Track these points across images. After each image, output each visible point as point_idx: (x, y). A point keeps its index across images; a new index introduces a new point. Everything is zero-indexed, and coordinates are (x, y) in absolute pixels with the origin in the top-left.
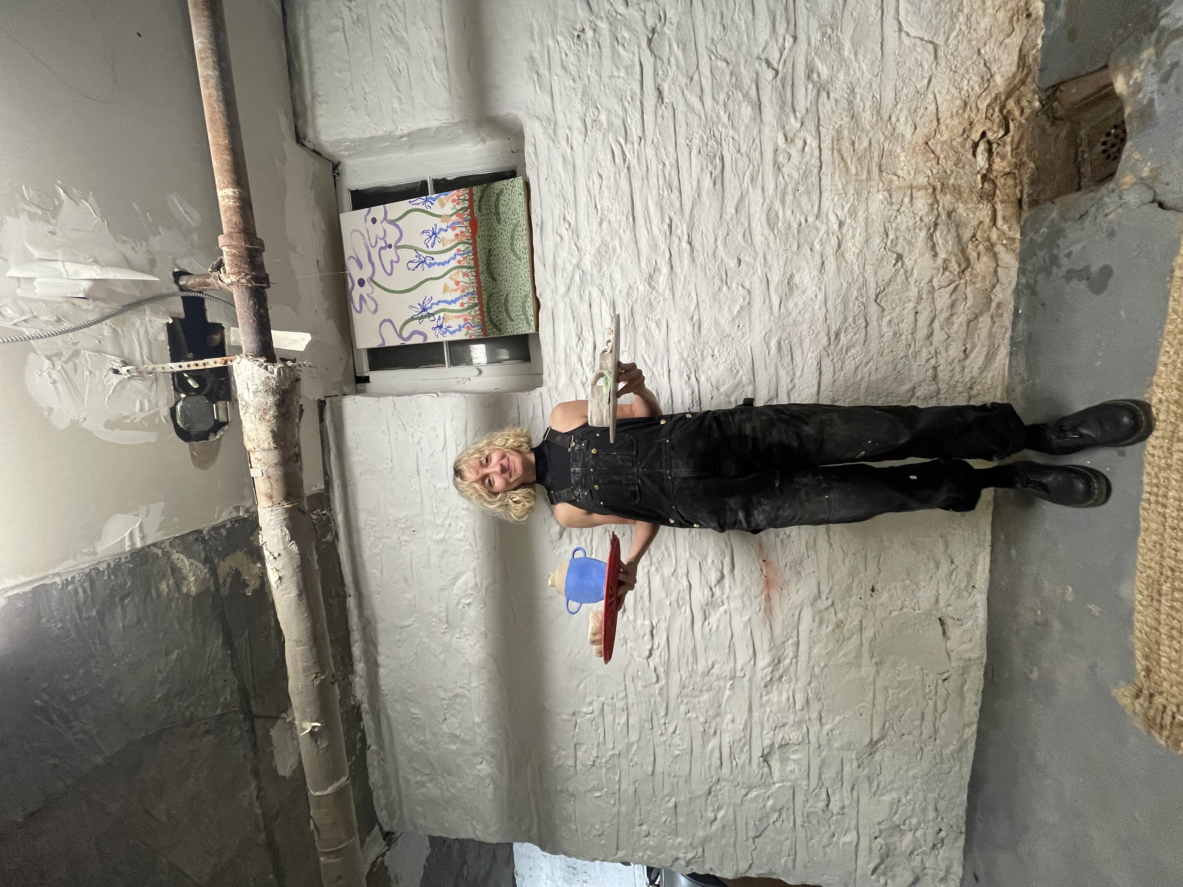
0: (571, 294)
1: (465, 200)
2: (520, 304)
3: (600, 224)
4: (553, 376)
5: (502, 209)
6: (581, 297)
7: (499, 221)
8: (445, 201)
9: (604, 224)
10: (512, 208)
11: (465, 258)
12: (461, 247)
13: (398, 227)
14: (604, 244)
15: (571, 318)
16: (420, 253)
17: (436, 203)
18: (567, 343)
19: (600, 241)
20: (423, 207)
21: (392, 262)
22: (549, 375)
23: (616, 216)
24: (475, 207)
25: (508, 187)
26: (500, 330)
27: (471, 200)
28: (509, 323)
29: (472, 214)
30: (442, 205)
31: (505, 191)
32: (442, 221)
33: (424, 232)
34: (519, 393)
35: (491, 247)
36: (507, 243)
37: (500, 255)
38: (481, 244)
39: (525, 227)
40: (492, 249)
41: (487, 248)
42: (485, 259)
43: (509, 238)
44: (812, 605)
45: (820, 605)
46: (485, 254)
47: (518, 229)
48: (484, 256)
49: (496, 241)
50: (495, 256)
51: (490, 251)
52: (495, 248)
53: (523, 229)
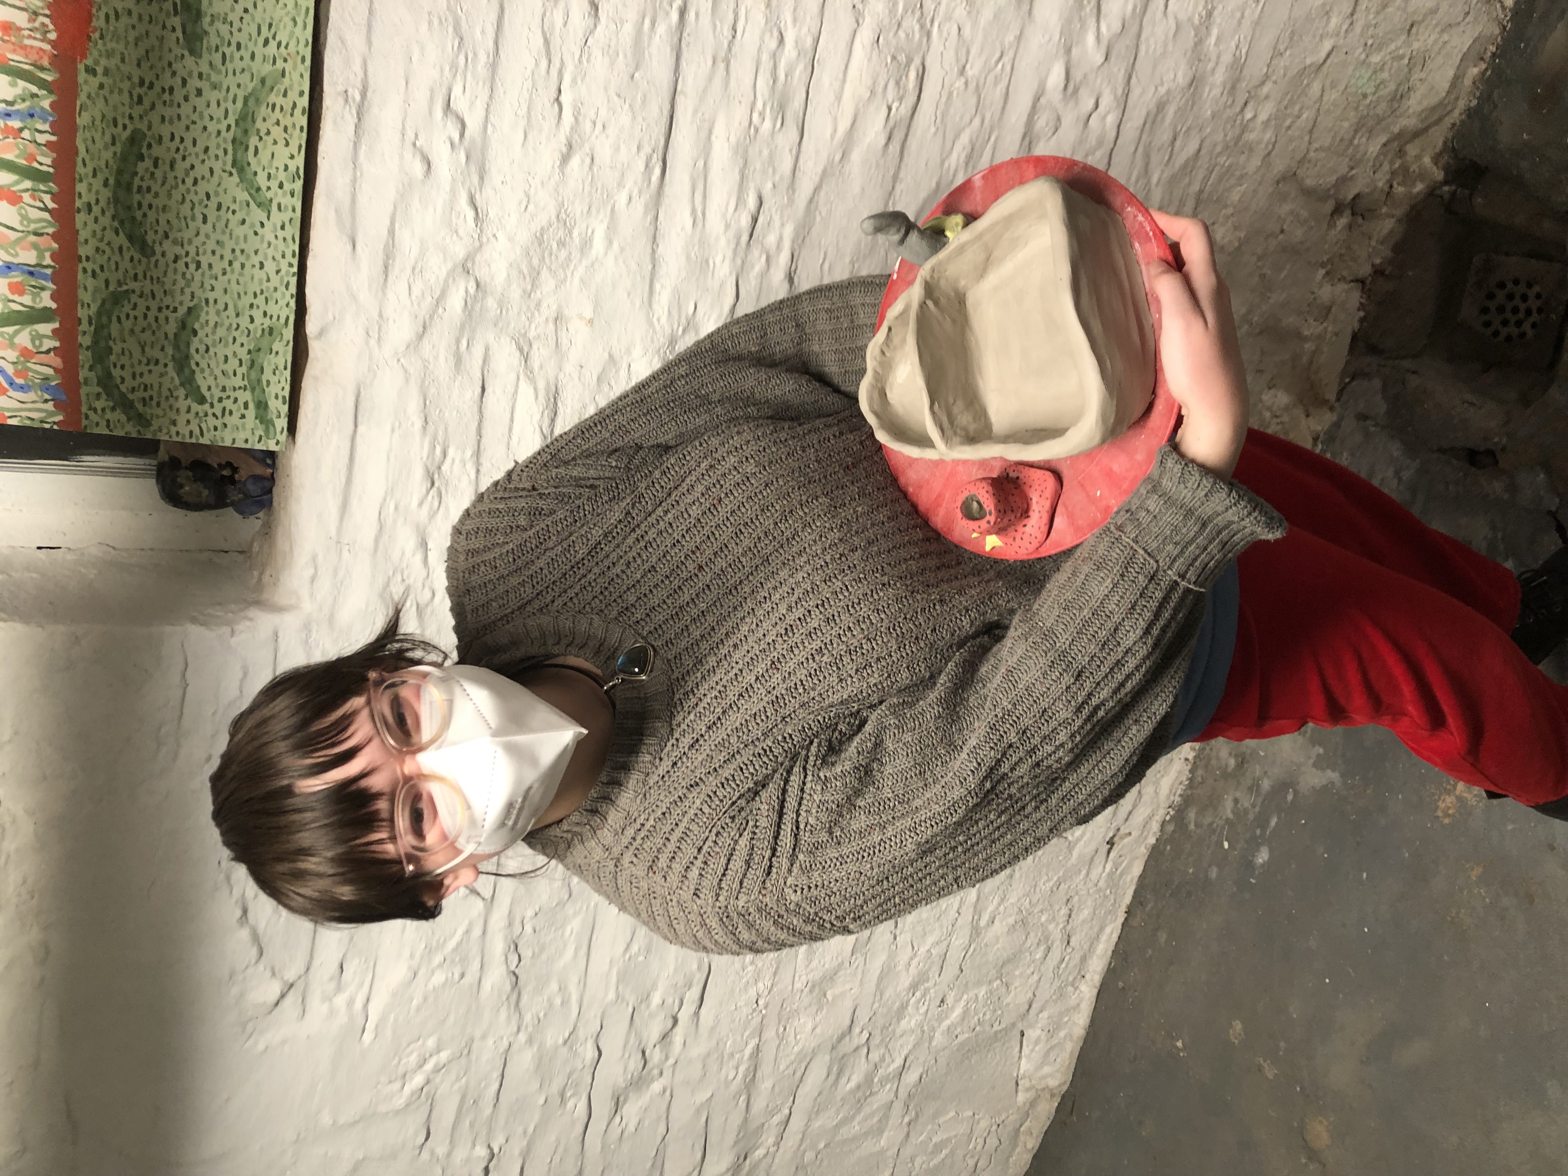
0: (426, 346)
2: (243, 353)
3: (565, 159)
4: (324, 584)
6: (458, 361)
7: (194, 42)
9: (575, 162)
10: (258, 15)
11: (11, 133)
14: (563, 220)
15: (419, 423)
18: (390, 492)
19: (552, 209)
22: (313, 579)
23: (617, 149)
26: (143, 421)
28: (182, 404)
34: (194, 631)
35: (144, 127)
36: (219, 132)
37: (181, 166)
38: (101, 103)
39: (304, 101)
40: (149, 134)
41: (125, 127)
42: (111, 162)
43: (231, 120)
44: (833, 1048)
45: (847, 1046)
46: (114, 144)
47: (272, 98)
48: (106, 148)
49: (168, 112)
50: (156, 165)
51: (135, 139)
52: (160, 137)
53: (295, 105)
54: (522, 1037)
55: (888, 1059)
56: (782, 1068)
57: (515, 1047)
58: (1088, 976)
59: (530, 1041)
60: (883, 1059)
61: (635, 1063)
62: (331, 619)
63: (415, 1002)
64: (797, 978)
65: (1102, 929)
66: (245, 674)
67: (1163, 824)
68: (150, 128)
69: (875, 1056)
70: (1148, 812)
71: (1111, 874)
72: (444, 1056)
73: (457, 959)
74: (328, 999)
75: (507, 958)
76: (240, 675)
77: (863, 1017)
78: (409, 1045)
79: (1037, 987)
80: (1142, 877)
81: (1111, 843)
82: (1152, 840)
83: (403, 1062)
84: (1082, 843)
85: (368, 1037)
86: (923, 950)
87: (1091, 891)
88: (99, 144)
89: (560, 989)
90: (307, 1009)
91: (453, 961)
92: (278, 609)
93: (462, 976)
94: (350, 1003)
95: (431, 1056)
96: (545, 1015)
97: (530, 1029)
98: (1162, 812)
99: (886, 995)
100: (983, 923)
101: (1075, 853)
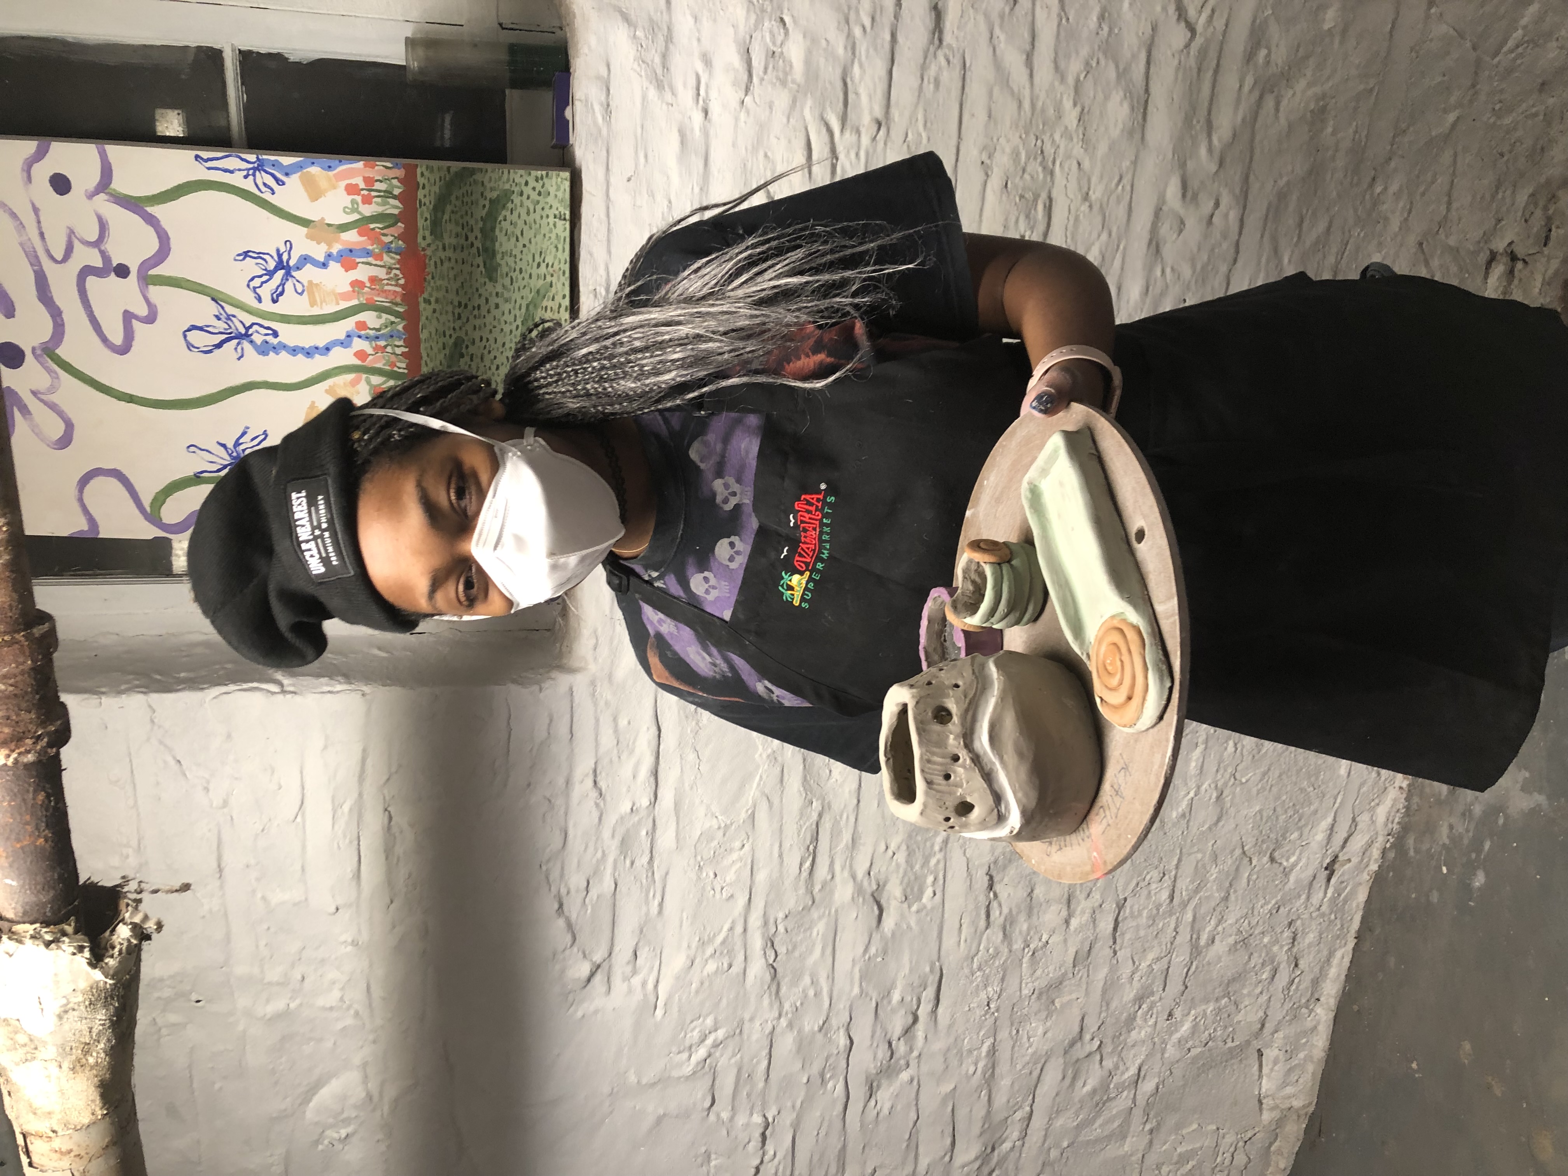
1: (388, 194)
5: (504, 244)
7: (492, 272)
8: (323, 184)
10: (533, 248)
11: (377, 349)
12: (370, 318)
13: (152, 221)
16: (230, 310)
17: (294, 181)
20: (248, 185)
21: (128, 317)
24: (421, 223)
25: (527, 190)
27: (408, 198)
29: (409, 236)
30: (315, 193)
31: (517, 199)
32: (309, 237)
33: (246, 254)
34: (513, 688)
35: (463, 336)
36: (511, 331)
37: (488, 358)
38: (434, 322)
39: (567, 302)
40: (466, 338)
41: (451, 336)
42: (443, 361)
43: (519, 322)
44: (1066, 1053)
45: (1079, 1052)
46: (444, 348)
47: (545, 303)
48: (439, 351)
49: (478, 322)
50: (472, 360)
51: (458, 343)
52: (474, 340)
53: (560, 306)
54: (784, 1022)
55: (1122, 1068)
56: (1019, 1067)
57: (778, 1030)
58: (1322, 999)
59: (790, 1025)
60: (1117, 1067)
61: (882, 1053)
62: (610, 677)
63: (694, 985)
64: (1024, 985)
65: (1331, 954)
66: (551, 721)
67: (1384, 852)
68: (466, 334)
69: (1108, 1063)
70: (1367, 838)
71: (1333, 900)
72: (721, 1034)
73: (725, 951)
74: (626, 979)
75: (765, 953)
76: (547, 721)
77: (1092, 1025)
78: (692, 1022)
79: (1268, 1007)
80: (1368, 901)
81: (1330, 869)
82: (1374, 867)
83: (688, 1036)
84: (1298, 868)
85: (659, 1012)
86: (1144, 965)
87: (1314, 915)
88: (435, 350)
89: (812, 983)
90: (612, 987)
91: (721, 953)
92: (572, 671)
93: (730, 966)
94: (644, 984)
95: (710, 1033)
96: (802, 1004)
97: (790, 1015)
98: (1381, 839)
99: (1113, 1005)
100: (1203, 942)
101: (1292, 878)
